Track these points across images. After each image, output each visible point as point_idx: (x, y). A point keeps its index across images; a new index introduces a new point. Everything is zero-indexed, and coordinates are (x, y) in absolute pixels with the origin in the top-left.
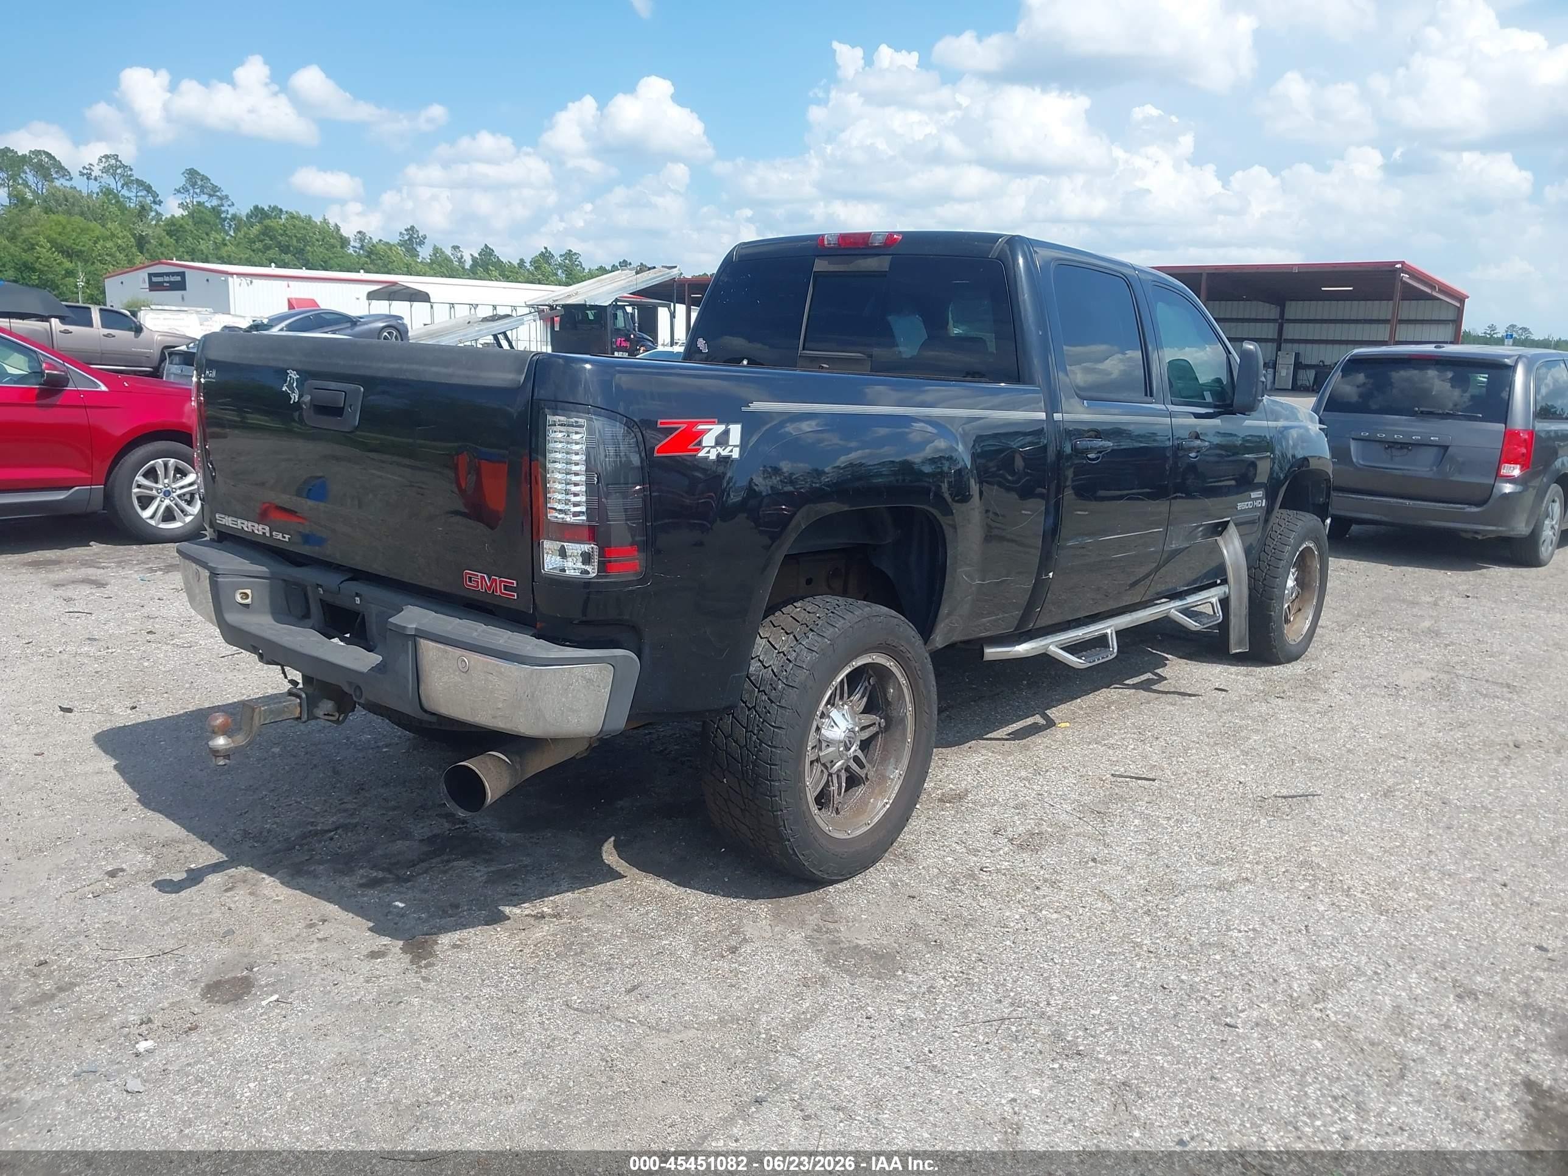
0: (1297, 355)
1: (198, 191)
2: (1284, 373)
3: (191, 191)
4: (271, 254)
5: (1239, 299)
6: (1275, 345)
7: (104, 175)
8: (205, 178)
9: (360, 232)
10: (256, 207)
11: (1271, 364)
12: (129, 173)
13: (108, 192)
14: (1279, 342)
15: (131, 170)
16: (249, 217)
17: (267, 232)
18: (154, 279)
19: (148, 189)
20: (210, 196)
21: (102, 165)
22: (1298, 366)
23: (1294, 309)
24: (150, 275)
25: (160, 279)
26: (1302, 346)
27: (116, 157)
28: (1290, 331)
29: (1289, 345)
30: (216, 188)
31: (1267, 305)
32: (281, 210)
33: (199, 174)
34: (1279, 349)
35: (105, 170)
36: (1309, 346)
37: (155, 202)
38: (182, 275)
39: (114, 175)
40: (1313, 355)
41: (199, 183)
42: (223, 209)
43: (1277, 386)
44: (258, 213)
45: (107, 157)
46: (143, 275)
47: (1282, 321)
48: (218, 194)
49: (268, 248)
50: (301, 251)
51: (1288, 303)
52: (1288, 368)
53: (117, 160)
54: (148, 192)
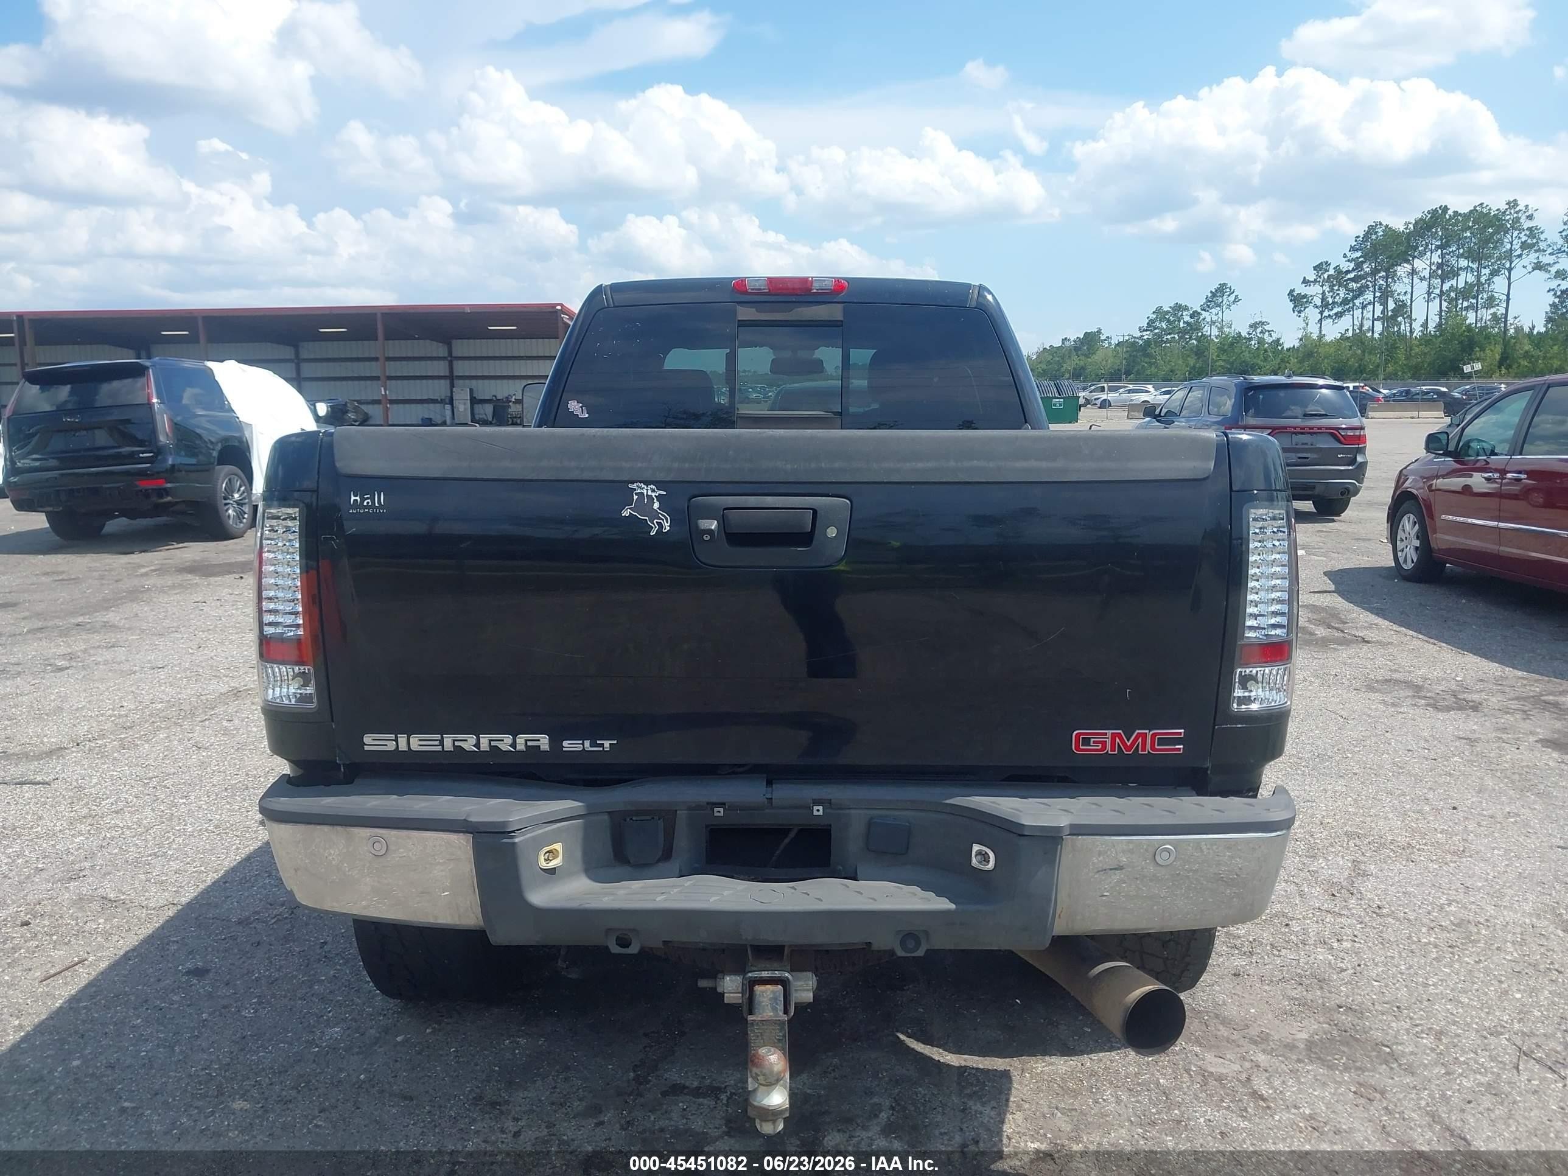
0: (471, 390)
2: (461, 408)
5: (412, 338)
6: (448, 381)
11: (447, 401)
14: (452, 378)
22: (474, 401)
23: (461, 347)
26: (474, 382)
28: (461, 368)
29: (461, 382)
31: (435, 343)
34: (452, 386)
36: (480, 382)
40: (488, 390)
43: (457, 421)
47: (451, 359)
51: (454, 342)
52: (465, 404)
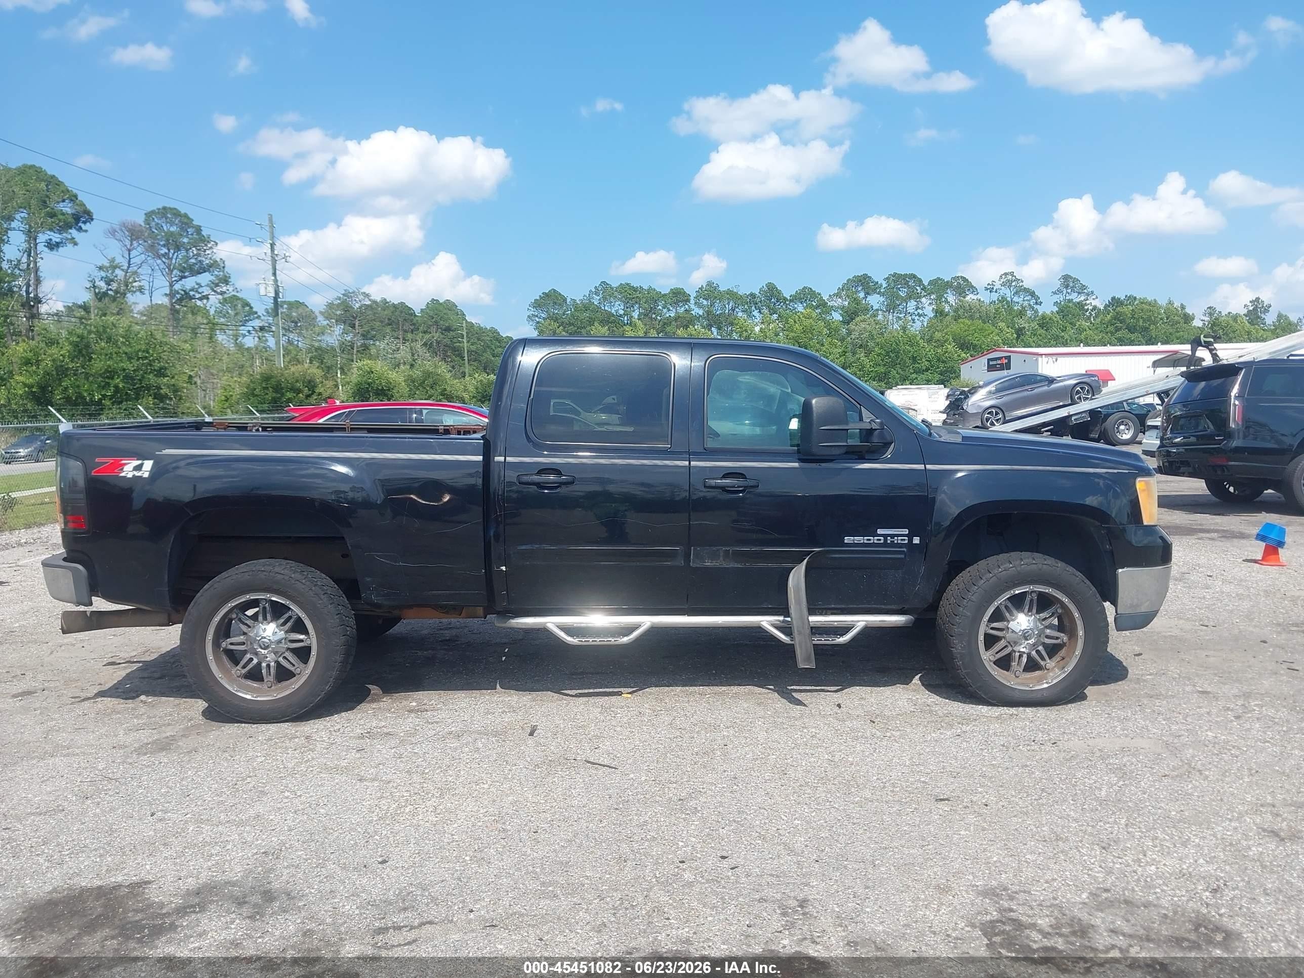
1: (1069, 291)
3: (1065, 292)
4: (1119, 334)
7: (1003, 288)
8: (1076, 280)
9: (1210, 308)
10: (1113, 298)
12: (1021, 284)
13: (1003, 299)
15: (1022, 281)
16: (1106, 306)
17: (1118, 317)
18: (991, 363)
19: (1033, 294)
20: (1079, 293)
21: (1002, 280)
24: (989, 360)
25: (994, 363)
27: (1012, 274)
30: (1084, 287)
32: (1135, 298)
33: (1071, 278)
35: (1003, 285)
37: (1036, 303)
38: (1009, 358)
39: (1010, 286)
41: (1071, 285)
42: (1088, 302)
44: (1115, 302)
45: (1006, 274)
46: (984, 360)
48: (1085, 291)
49: (1118, 329)
50: (1146, 329)
53: (1013, 276)
54: (1032, 296)
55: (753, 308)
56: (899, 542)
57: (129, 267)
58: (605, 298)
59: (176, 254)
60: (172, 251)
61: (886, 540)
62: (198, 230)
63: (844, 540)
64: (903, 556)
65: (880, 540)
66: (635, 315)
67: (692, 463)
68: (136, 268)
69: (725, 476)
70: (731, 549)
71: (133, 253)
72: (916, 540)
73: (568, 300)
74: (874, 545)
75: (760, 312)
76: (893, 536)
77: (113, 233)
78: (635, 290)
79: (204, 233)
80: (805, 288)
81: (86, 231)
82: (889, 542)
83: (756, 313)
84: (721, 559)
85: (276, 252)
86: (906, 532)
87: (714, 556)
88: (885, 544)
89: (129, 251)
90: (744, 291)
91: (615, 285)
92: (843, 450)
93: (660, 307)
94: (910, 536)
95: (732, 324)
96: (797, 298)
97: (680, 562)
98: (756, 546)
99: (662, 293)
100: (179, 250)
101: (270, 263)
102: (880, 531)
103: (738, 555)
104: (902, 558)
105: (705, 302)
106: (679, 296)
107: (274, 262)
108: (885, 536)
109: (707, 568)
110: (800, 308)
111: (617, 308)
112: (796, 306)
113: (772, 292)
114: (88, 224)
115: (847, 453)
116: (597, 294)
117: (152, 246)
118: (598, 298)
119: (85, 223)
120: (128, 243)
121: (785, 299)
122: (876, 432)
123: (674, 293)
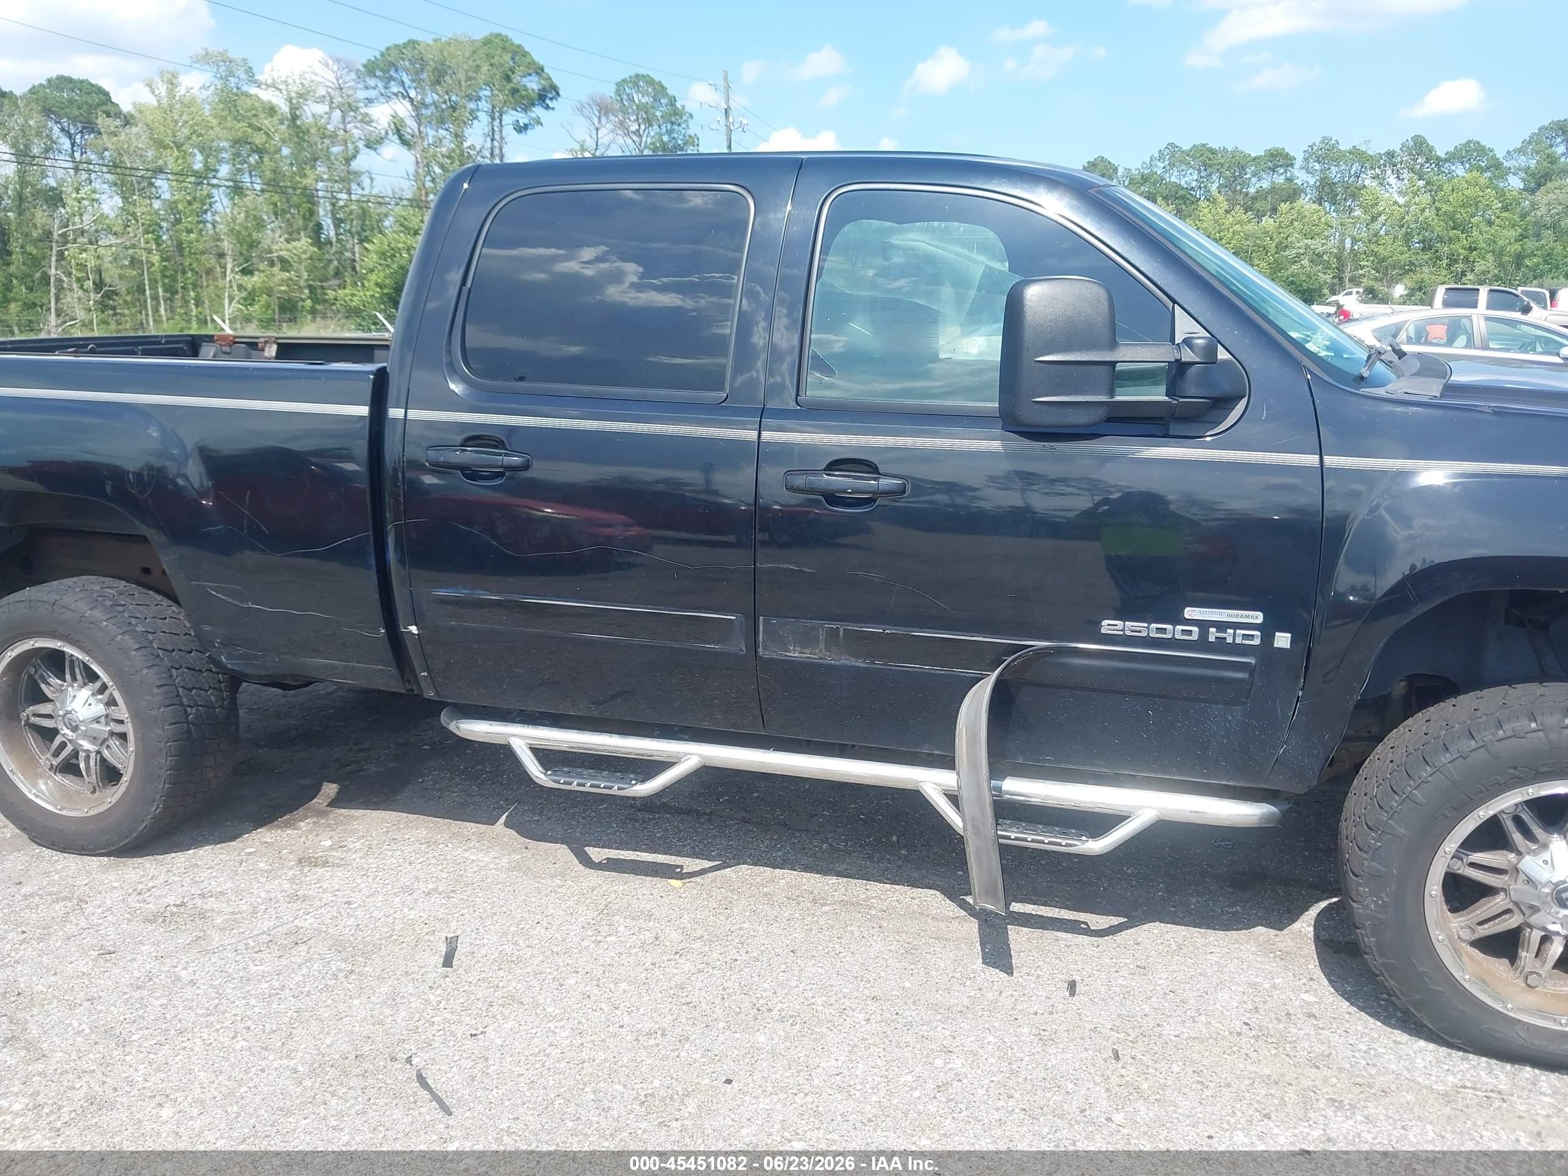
55: (1389, 172)
56: (1238, 640)
57: (596, 149)
58: (1172, 165)
59: (647, 131)
60: (643, 127)
61: (1204, 633)
62: (672, 101)
63: (1098, 624)
64: (1243, 675)
65: (1190, 632)
66: (1214, 187)
67: (764, 434)
68: (603, 150)
69: (836, 465)
70: (842, 627)
71: (601, 132)
72: (1283, 640)
73: (1120, 171)
74: (1173, 644)
75: (1398, 177)
76: (1222, 626)
77: (581, 108)
78: (1213, 151)
79: (678, 105)
80: (1469, 142)
81: (553, 109)
82: (1212, 639)
83: (1392, 179)
84: (822, 645)
85: (731, 120)
86: (1257, 617)
87: (806, 640)
88: (1203, 644)
89: (597, 129)
90: (1376, 148)
91: (1186, 146)
92: (1099, 414)
93: (1248, 176)
94: (1267, 630)
95: (1354, 197)
96: (1455, 157)
97: (738, 646)
98: (896, 624)
99: (1253, 155)
100: (651, 125)
101: (725, 133)
102: (1190, 613)
103: (856, 643)
104: (1243, 680)
105: (1317, 166)
106: (1278, 159)
107: (729, 132)
108: (1204, 625)
109: (791, 663)
110: (1459, 170)
111: (1189, 178)
112: (1453, 168)
113: (1419, 146)
114: (555, 101)
115: (1110, 420)
116: (1161, 158)
117: (621, 123)
118: (1163, 165)
119: (551, 99)
120: (596, 120)
121: (1438, 159)
122: (1193, 370)
123: (1272, 155)
